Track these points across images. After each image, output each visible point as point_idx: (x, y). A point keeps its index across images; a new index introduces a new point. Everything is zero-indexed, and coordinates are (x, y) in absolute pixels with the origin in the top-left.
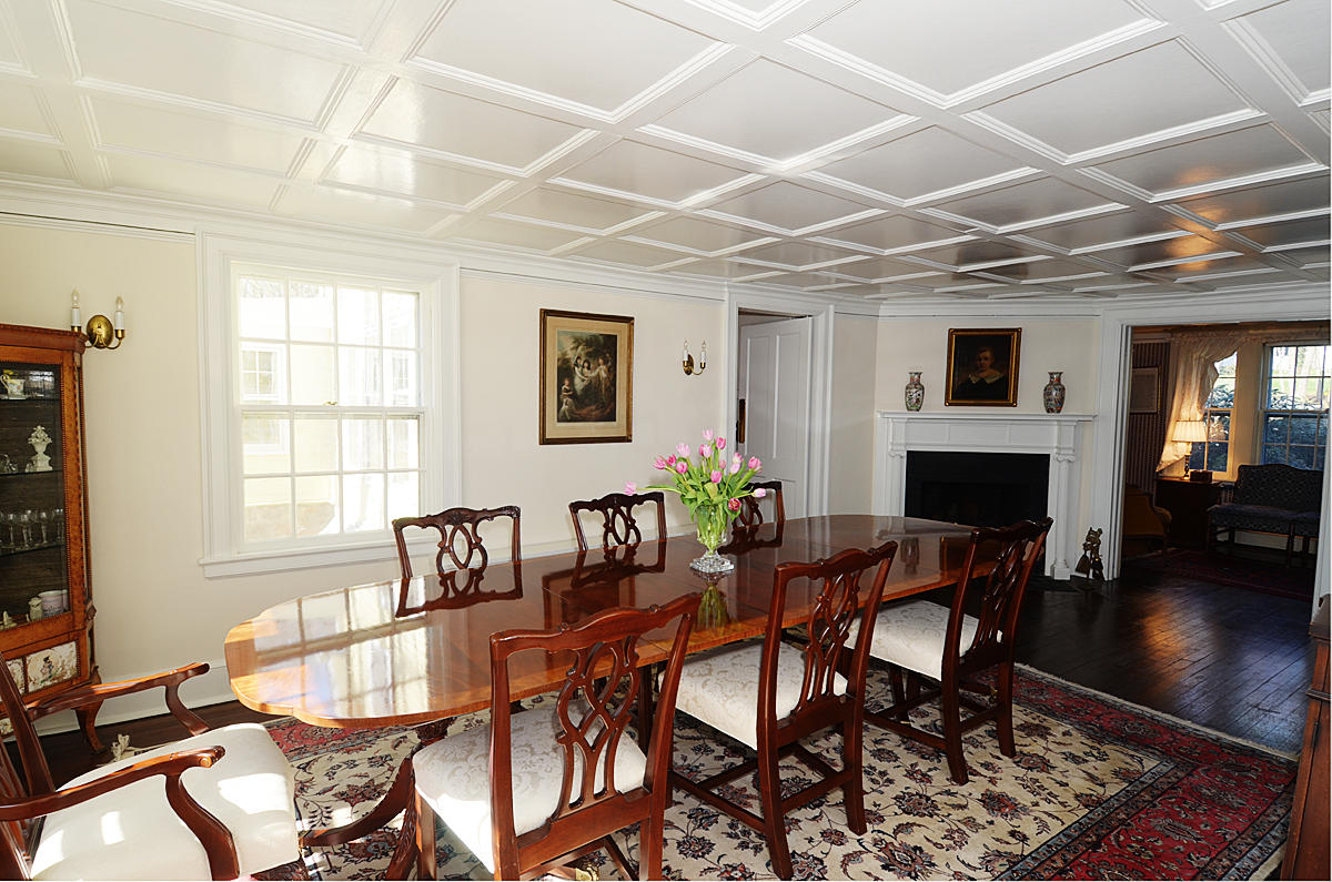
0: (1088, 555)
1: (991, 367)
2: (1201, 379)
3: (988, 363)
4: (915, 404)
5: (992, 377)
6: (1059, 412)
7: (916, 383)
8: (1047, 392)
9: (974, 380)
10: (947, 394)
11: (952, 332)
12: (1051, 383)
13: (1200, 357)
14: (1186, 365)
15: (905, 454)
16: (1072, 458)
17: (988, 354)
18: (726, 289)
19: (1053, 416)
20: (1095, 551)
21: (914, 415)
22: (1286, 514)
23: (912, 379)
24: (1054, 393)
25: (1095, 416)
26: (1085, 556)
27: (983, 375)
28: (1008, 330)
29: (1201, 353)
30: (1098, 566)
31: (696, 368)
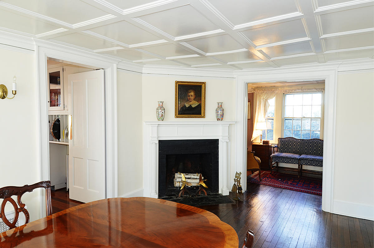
0: (236, 184)
1: (194, 100)
2: (264, 106)
3: (192, 98)
4: (162, 117)
5: (194, 104)
6: (222, 120)
7: (162, 107)
8: (217, 111)
9: (187, 106)
10: (176, 112)
11: (177, 82)
12: (218, 107)
13: (264, 98)
14: (259, 101)
15: (157, 142)
16: (228, 141)
17: (192, 93)
18: (34, 43)
19: (220, 122)
20: (239, 182)
21: (161, 122)
22: (297, 156)
23: (159, 105)
24: (220, 112)
25: (236, 122)
26: (235, 184)
27: (191, 103)
28: (200, 83)
29: (263, 97)
30: (240, 189)
31: (10, 94)
